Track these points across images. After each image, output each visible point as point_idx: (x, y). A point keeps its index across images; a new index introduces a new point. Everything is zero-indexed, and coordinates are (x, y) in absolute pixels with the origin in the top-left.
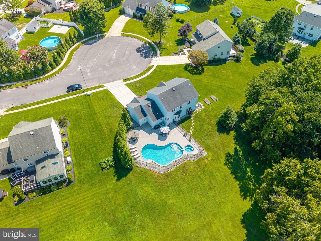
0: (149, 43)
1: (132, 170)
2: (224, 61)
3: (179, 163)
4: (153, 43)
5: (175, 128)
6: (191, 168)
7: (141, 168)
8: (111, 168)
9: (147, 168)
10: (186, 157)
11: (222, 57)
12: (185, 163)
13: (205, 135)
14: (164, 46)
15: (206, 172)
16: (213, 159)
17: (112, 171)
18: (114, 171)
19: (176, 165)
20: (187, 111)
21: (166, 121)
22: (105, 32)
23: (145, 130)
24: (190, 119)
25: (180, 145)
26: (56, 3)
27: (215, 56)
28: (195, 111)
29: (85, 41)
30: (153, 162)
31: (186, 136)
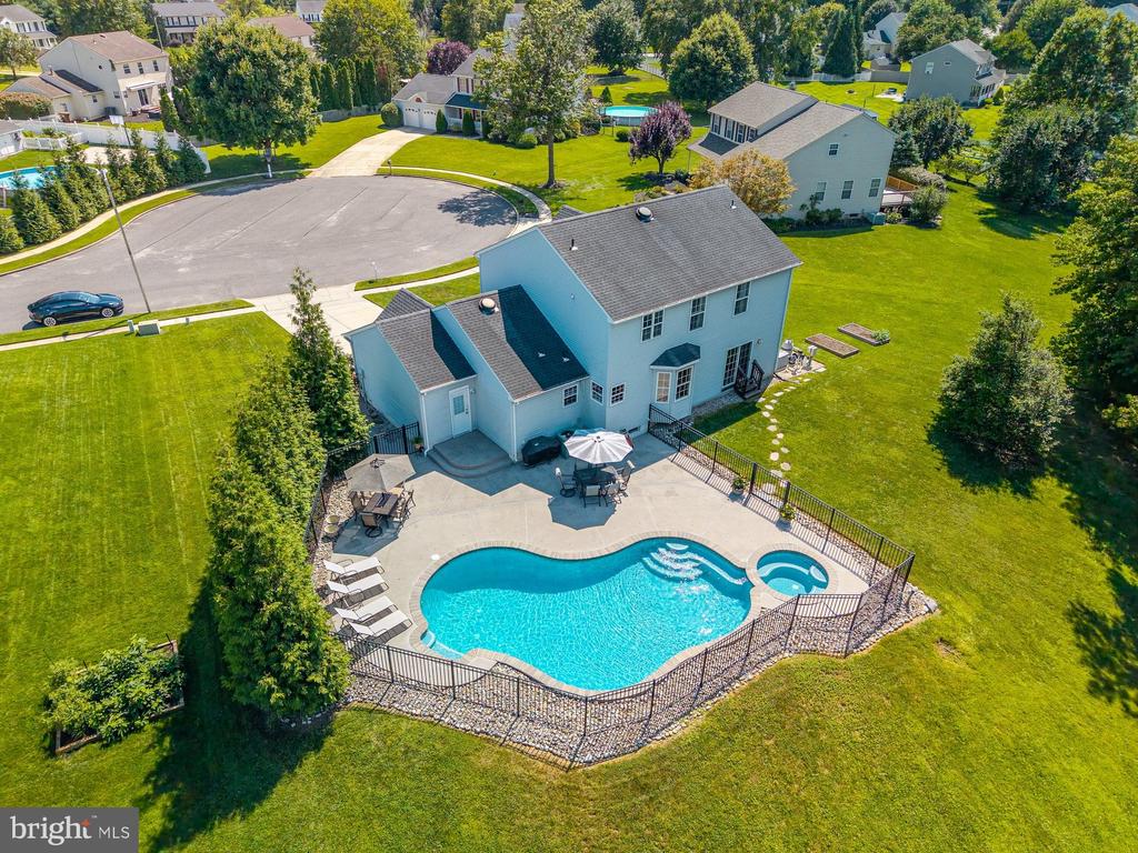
0: (501, 190)
1: (318, 745)
2: (862, 223)
3: (735, 672)
4: (516, 189)
5: (665, 462)
6: (839, 718)
7: (404, 725)
8: (139, 729)
9: (458, 716)
10: (779, 627)
11: (849, 208)
12: (785, 670)
13: (879, 495)
14: (567, 193)
15: (973, 745)
16: (991, 647)
17: (138, 759)
18: (152, 759)
19: (706, 689)
20: (729, 367)
21: (605, 406)
22: (307, 165)
23: (459, 472)
24: (755, 416)
25: (715, 549)
26: (123, 89)
27: (816, 198)
28: (775, 382)
29: (209, 187)
30: (513, 668)
31: (752, 498)
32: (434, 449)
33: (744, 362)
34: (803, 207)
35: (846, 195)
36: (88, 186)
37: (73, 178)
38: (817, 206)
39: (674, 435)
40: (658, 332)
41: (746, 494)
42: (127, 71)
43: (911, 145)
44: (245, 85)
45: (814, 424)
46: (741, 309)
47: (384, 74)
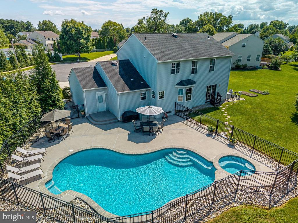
3: (205, 212)
5: (180, 123)
10: (230, 190)
11: (249, 64)
12: (235, 214)
20: (208, 94)
21: (156, 100)
22: (89, 59)
23: (96, 123)
24: (218, 111)
25: (199, 154)
26: (47, 44)
27: (239, 60)
28: (226, 102)
29: (60, 63)
30: (84, 201)
31: (217, 136)
32: (90, 116)
33: (214, 92)
34: (234, 63)
35: (248, 60)
36: (24, 59)
37: (20, 55)
38: (239, 63)
39: (185, 115)
40: (178, 72)
41: (214, 134)
42: (49, 39)
43: (269, 48)
44: (73, 36)
45: (243, 114)
46: (212, 70)
47: (116, 41)
